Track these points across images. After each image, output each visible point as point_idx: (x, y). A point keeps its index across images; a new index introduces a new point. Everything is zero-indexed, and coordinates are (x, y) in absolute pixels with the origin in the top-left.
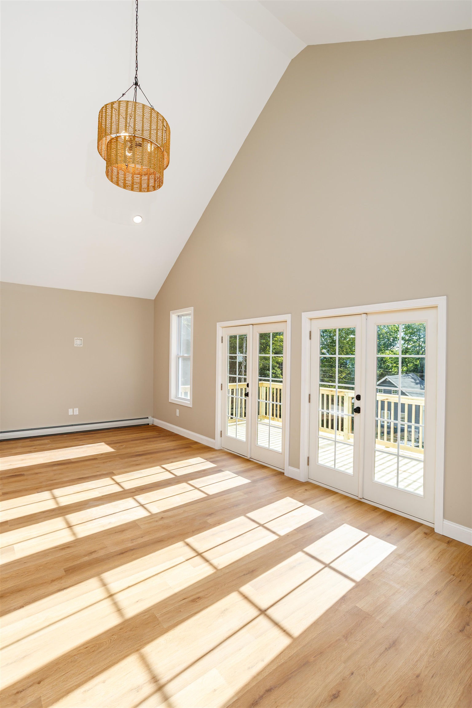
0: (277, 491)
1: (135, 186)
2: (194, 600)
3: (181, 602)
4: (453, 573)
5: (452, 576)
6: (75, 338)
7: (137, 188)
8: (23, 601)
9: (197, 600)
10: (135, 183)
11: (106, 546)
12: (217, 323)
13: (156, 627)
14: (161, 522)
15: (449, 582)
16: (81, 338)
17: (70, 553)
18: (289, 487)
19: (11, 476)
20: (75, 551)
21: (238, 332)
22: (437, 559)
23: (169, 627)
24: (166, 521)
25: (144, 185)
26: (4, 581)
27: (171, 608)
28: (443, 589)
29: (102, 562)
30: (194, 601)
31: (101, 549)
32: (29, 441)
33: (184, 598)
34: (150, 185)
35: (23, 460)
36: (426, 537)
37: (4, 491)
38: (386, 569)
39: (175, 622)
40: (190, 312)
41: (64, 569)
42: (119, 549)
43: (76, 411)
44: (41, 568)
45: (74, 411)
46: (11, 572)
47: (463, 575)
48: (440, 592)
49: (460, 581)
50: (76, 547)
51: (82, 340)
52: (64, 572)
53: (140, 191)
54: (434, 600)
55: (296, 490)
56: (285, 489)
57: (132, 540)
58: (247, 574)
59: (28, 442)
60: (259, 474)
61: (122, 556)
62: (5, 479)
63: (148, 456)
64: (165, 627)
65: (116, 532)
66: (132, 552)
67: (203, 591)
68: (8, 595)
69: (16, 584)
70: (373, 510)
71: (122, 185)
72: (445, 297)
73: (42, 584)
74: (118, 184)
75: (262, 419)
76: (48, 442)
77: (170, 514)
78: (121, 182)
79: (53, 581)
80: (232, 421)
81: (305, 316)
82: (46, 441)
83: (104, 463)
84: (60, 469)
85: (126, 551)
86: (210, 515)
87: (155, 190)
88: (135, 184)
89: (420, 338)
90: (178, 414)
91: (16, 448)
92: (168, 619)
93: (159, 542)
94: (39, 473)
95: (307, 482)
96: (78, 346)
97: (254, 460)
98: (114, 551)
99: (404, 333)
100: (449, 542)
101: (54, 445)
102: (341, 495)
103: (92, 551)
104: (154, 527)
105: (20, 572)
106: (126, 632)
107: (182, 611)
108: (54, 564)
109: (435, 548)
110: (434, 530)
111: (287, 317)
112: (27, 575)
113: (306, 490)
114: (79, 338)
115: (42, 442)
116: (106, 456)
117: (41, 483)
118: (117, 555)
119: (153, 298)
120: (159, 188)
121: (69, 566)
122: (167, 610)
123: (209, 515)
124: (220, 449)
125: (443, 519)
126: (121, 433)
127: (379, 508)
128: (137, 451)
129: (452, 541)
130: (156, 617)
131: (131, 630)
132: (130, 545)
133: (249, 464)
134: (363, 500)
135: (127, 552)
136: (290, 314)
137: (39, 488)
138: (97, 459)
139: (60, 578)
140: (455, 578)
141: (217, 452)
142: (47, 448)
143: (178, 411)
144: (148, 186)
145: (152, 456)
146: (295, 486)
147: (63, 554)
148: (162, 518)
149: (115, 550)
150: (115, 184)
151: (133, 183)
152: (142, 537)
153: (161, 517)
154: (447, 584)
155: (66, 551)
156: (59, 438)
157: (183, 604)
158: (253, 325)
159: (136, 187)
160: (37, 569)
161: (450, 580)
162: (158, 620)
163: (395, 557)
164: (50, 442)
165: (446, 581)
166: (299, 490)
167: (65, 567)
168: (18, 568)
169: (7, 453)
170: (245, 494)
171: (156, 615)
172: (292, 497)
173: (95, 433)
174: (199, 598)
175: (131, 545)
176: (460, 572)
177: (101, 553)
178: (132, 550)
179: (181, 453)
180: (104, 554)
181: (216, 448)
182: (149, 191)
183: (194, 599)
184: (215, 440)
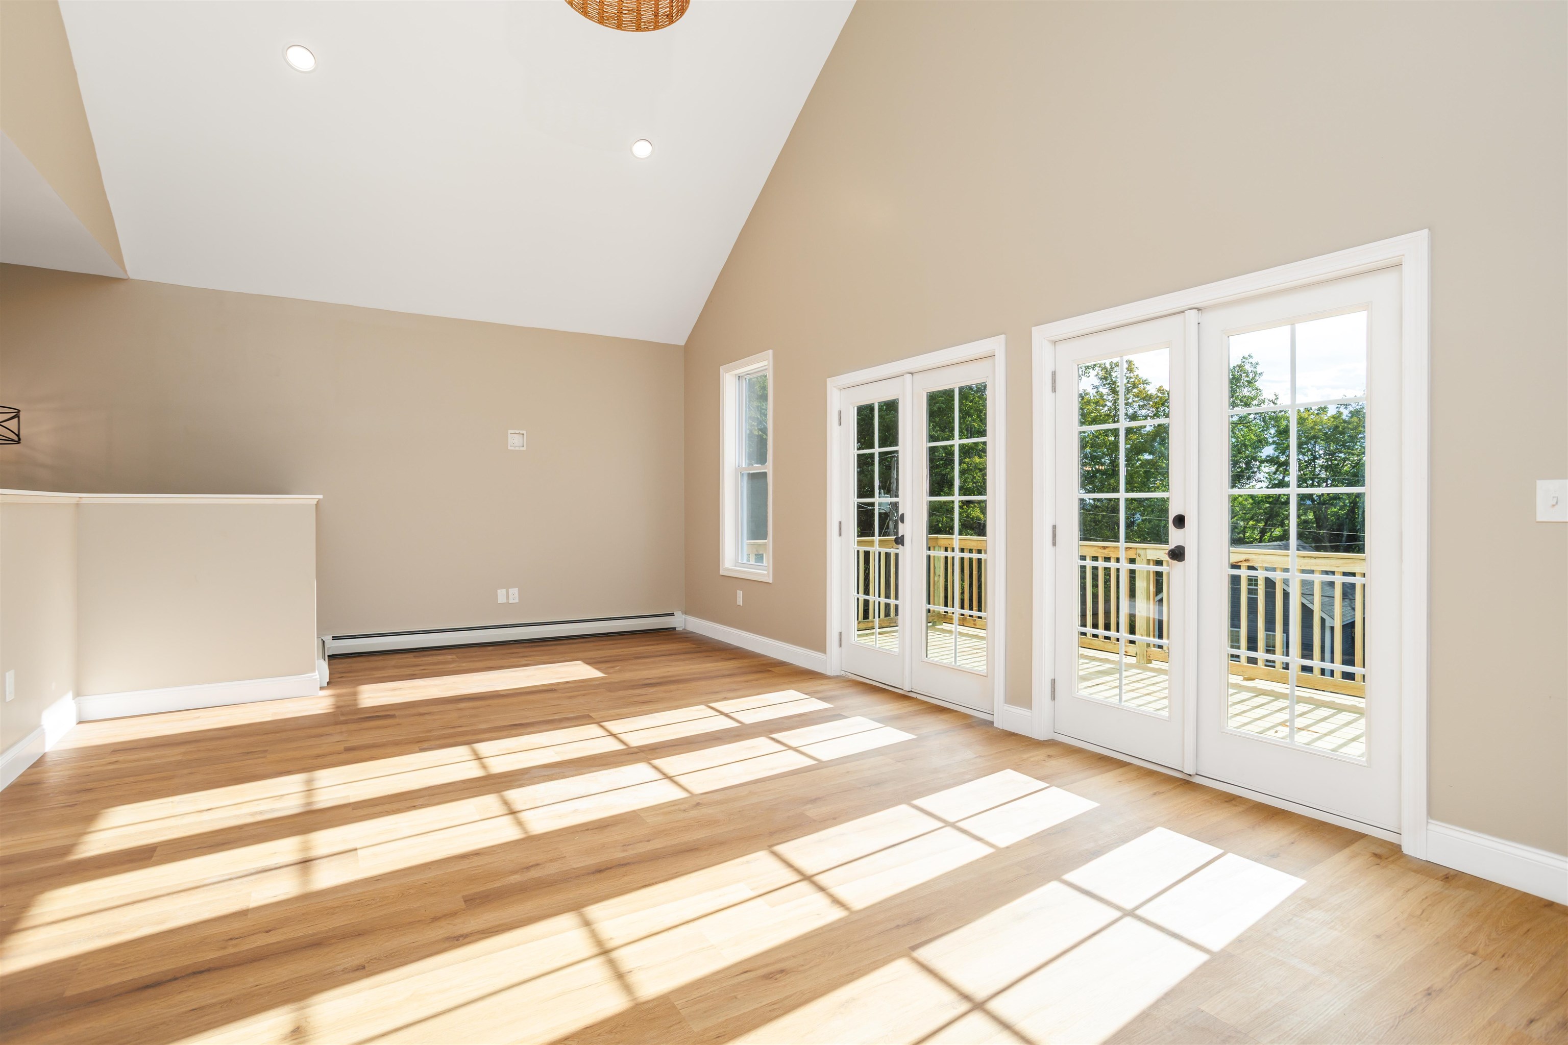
0: (976, 757)
1: (626, 18)
2: (771, 976)
3: (738, 977)
4: (1473, 949)
5: (1470, 955)
6: (510, 431)
7: (631, 21)
8: (365, 956)
9: (778, 976)
10: (626, 10)
11: (564, 855)
12: (827, 379)
13: (675, 1027)
14: (694, 813)
15: (1463, 969)
16: (522, 432)
17: (481, 866)
18: (1007, 750)
19: (367, 718)
20: (491, 863)
21: (876, 396)
22: (1419, 912)
23: (706, 1029)
24: (705, 811)
25: (648, 15)
26: (327, 914)
27: (712, 989)
28: (1449, 985)
29: (552, 886)
30: (769, 977)
31: (551, 861)
32: (412, 656)
33: (746, 970)
34: (661, 11)
35: (396, 689)
36: (1379, 864)
37: (348, 745)
38: (1276, 930)
39: (720, 1020)
40: (765, 363)
41: (463, 897)
42: (592, 862)
43: (514, 595)
44: (412, 891)
45: (509, 596)
46: (346, 896)
47: (1503, 956)
48: (1441, 990)
49: (1496, 969)
50: (494, 854)
51: (525, 435)
52: (463, 903)
53: (638, 29)
54: (1424, 1010)
55: (1025, 756)
56: (996, 753)
57: (624, 845)
58: (904, 926)
59: (410, 659)
60: (932, 726)
61: (598, 876)
62: (354, 722)
63: (672, 687)
64: (695, 1030)
65: (588, 829)
66: (624, 869)
67: (793, 957)
68: (333, 941)
69: (352, 921)
70: (1227, 801)
71: (594, 13)
72: (1426, 231)
73: (410, 923)
74: (585, 13)
75: (937, 623)
76: (452, 659)
77: (717, 797)
78: (593, 8)
79: (435, 919)
80: (866, 624)
81: (1041, 336)
82: (449, 657)
83: (570, 697)
84: (474, 708)
85: (609, 866)
86: (814, 801)
87: (671, 22)
88: (625, 14)
89: (1315, 458)
90: (740, 602)
91: (383, 668)
92: (705, 1012)
93: (688, 851)
94: (427, 714)
95: (1052, 740)
96: (517, 449)
97: (919, 697)
98: (580, 865)
99: (1274, 446)
100: (1447, 878)
101: (464, 664)
102: (1139, 769)
103: (531, 864)
104: (677, 821)
105: (363, 898)
106: (599, 1035)
107: (739, 997)
108: (443, 885)
109: (1409, 890)
110: (1401, 849)
111: (996, 345)
112: (379, 904)
113: (1049, 756)
114: (517, 432)
115: (441, 658)
116: (576, 685)
117: (430, 731)
118: (589, 874)
119: (682, 343)
120: (681, 15)
121: (475, 891)
122: (703, 993)
123: (811, 801)
124: (839, 674)
125: (1427, 819)
126: (613, 644)
127: (1241, 797)
128: (646, 677)
129: (1456, 875)
130: (674, 1007)
131: (611, 1032)
132: (619, 855)
133: (906, 703)
134: (1198, 780)
135: (611, 868)
136: (1003, 335)
137: (425, 741)
138: (555, 690)
139: (453, 914)
140: (1478, 962)
141: (831, 680)
142: (449, 669)
143: (740, 593)
144: (656, 15)
145: (681, 686)
146: (1021, 749)
147: (464, 868)
148: (698, 804)
149: (582, 865)
150: (579, 12)
151: (620, 11)
152: (648, 841)
153: (695, 803)
154: (1459, 973)
155: (470, 863)
156: (476, 652)
157: (743, 982)
158: (912, 374)
159: (629, 21)
160: (403, 894)
161: (1466, 966)
162: (679, 1013)
163: (1299, 904)
164: (457, 659)
165: (1454, 967)
166: (1031, 757)
167: (465, 893)
168: (361, 890)
169: (363, 677)
170: (899, 762)
171: (676, 1003)
172: (1015, 770)
173: (555, 645)
174: (782, 971)
175: (622, 856)
176: (1491, 949)
177: (552, 869)
178: (622, 865)
179: (746, 681)
180: (558, 871)
181: (829, 673)
182: (658, 28)
183: (771, 974)
184: (825, 653)
